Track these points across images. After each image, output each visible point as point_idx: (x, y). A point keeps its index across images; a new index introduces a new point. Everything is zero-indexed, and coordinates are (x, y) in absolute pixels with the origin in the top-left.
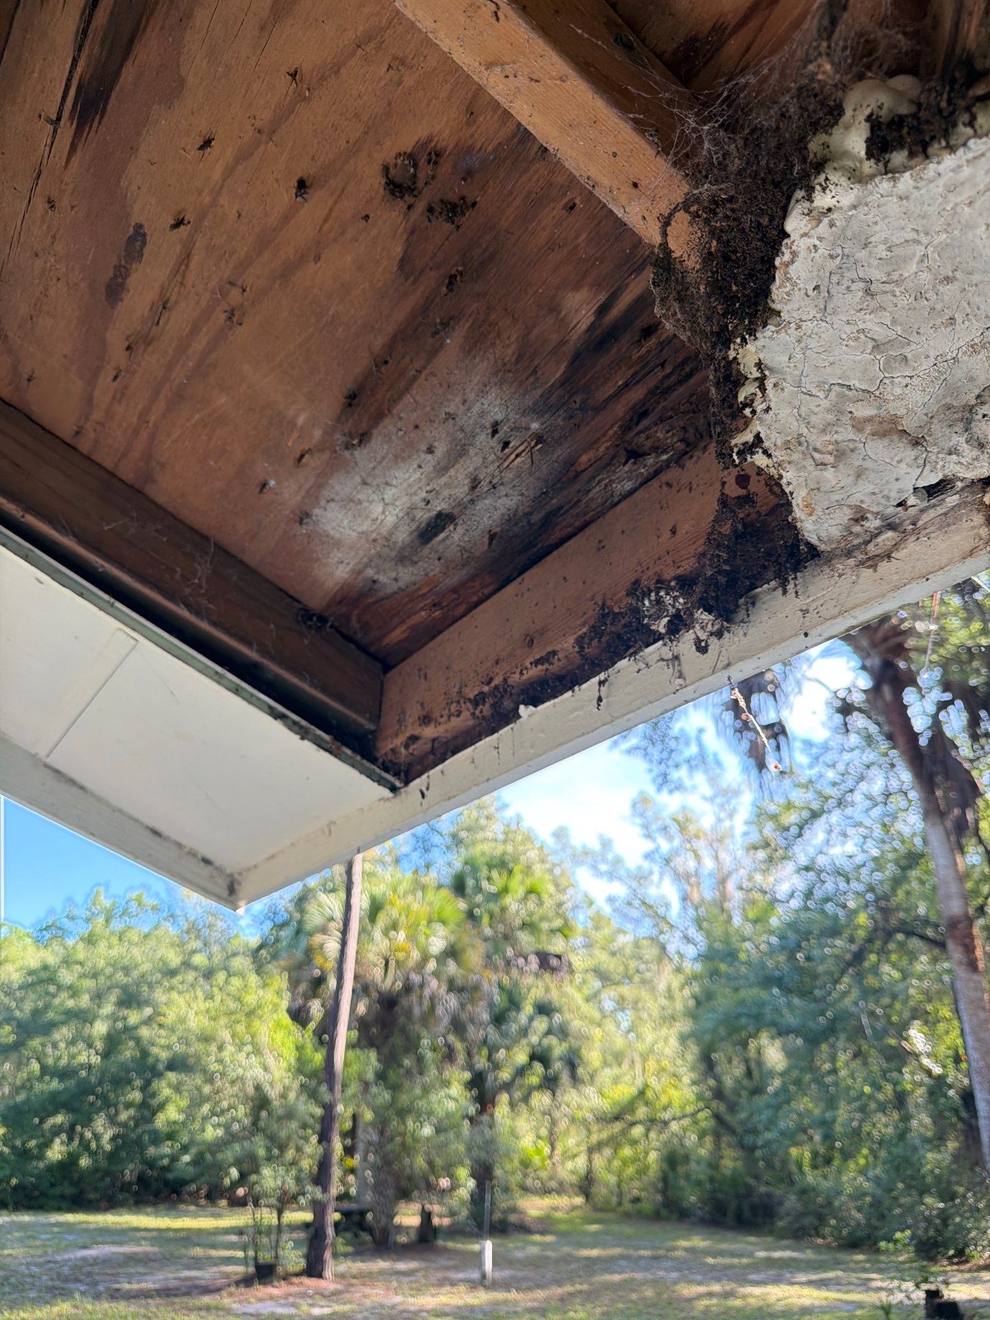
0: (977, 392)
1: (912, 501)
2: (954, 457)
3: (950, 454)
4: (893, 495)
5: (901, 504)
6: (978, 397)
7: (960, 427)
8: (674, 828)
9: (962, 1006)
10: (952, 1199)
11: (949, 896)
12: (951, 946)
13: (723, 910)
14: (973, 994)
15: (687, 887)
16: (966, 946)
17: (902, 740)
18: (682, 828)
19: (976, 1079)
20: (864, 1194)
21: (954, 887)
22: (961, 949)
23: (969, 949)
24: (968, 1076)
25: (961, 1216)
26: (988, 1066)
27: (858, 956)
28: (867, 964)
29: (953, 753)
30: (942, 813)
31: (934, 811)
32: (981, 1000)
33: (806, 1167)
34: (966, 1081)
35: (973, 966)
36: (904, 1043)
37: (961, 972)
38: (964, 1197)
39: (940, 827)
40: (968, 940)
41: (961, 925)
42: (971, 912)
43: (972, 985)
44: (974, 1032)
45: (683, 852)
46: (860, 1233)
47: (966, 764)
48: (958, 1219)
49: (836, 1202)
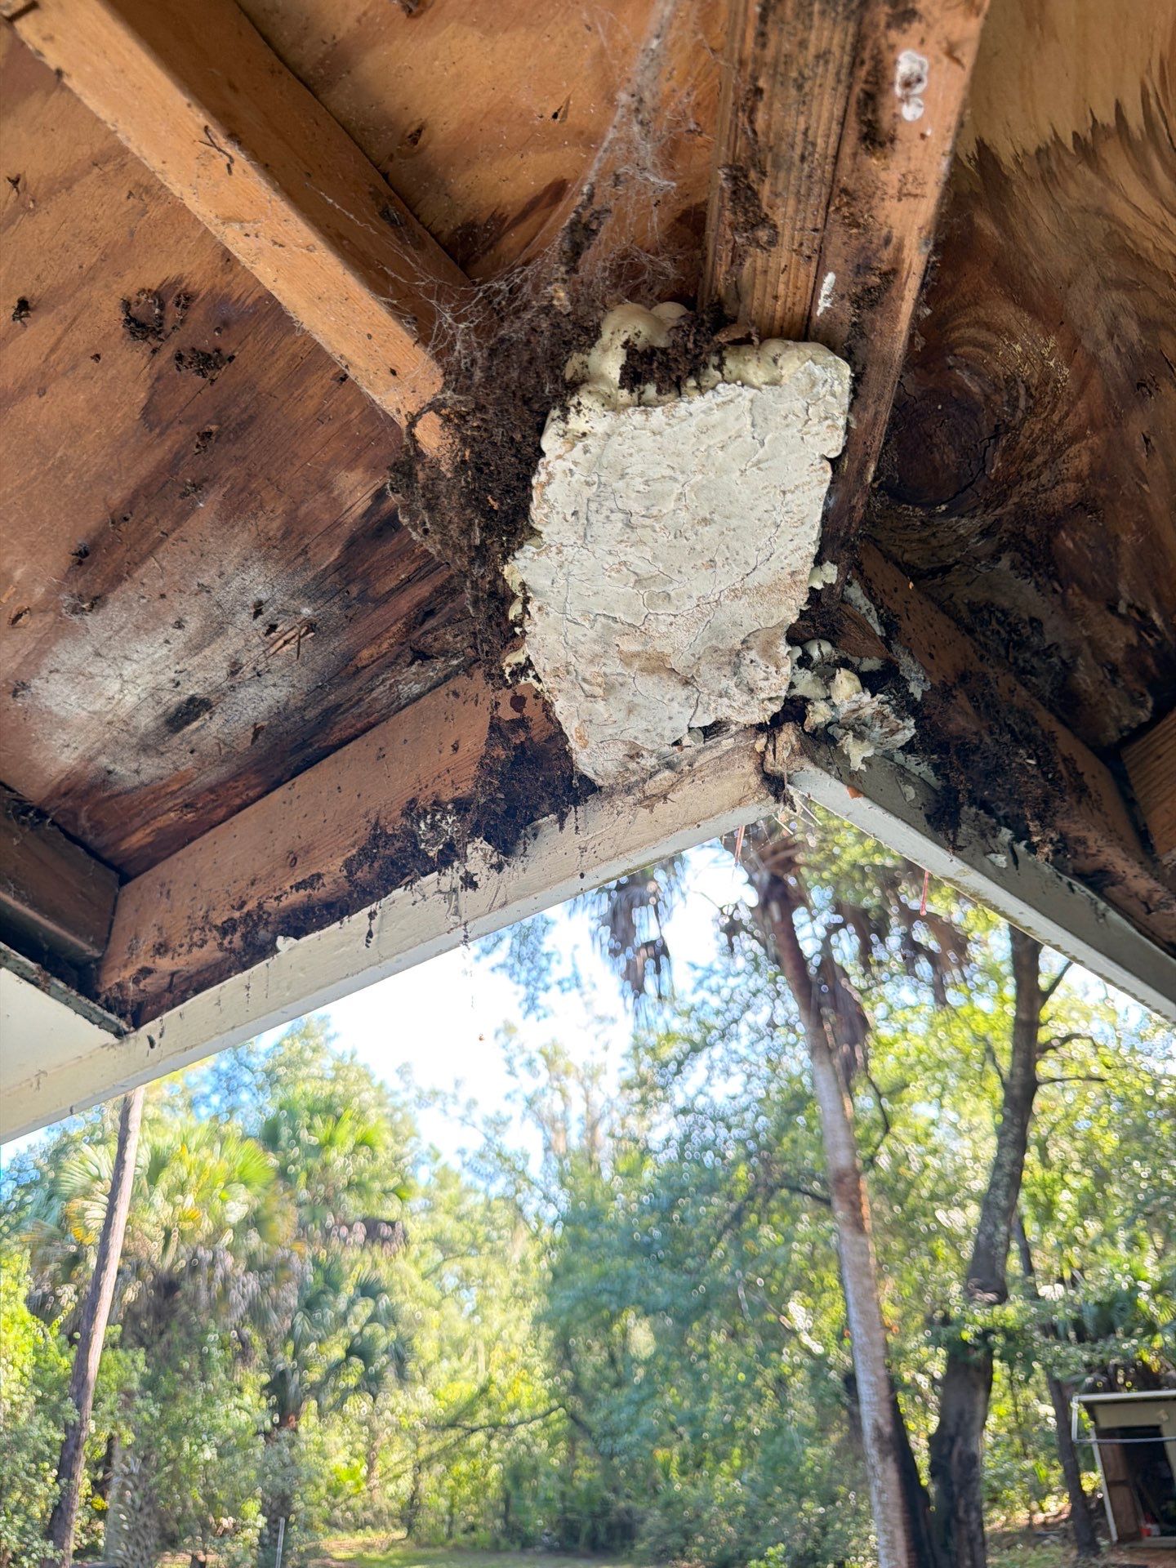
0: (742, 637)
1: (686, 741)
2: (725, 700)
3: (721, 696)
4: (667, 733)
5: (677, 743)
6: (744, 642)
7: (728, 670)
8: (540, 1063)
9: (847, 1273)
10: (833, 1502)
11: (835, 1147)
12: (836, 1203)
13: (591, 1162)
14: (858, 1259)
15: (553, 1136)
16: (852, 1204)
17: (789, 965)
18: (550, 1063)
19: (859, 1357)
20: (738, 1503)
21: (841, 1136)
22: (847, 1207)
23: (856, 1207)
24: (851, 1354)
25: (842, 1521)
26: (872, 1343)
27: (738, 1217)
28: (746, 1226)
29: (843, 982)
30: (830, 1051)
31: (820, 1048)
32: (867, 1265)
33: (674, 1475)
34: (848, 1361)
35: (858, 1225)
36: (783, 1319)
37: (847, 1234)
38: (846, 1498)
39: (828, 1067)
40: (854, 1197)
41: (848, 1180)
42: (859, 1164)
43: (857, 1248)
44: (858, 1303)
45: (549, 1091)
46: (730, 1552)
47: (857, 996)
48: (838, 1526)
49: (706, 1516)
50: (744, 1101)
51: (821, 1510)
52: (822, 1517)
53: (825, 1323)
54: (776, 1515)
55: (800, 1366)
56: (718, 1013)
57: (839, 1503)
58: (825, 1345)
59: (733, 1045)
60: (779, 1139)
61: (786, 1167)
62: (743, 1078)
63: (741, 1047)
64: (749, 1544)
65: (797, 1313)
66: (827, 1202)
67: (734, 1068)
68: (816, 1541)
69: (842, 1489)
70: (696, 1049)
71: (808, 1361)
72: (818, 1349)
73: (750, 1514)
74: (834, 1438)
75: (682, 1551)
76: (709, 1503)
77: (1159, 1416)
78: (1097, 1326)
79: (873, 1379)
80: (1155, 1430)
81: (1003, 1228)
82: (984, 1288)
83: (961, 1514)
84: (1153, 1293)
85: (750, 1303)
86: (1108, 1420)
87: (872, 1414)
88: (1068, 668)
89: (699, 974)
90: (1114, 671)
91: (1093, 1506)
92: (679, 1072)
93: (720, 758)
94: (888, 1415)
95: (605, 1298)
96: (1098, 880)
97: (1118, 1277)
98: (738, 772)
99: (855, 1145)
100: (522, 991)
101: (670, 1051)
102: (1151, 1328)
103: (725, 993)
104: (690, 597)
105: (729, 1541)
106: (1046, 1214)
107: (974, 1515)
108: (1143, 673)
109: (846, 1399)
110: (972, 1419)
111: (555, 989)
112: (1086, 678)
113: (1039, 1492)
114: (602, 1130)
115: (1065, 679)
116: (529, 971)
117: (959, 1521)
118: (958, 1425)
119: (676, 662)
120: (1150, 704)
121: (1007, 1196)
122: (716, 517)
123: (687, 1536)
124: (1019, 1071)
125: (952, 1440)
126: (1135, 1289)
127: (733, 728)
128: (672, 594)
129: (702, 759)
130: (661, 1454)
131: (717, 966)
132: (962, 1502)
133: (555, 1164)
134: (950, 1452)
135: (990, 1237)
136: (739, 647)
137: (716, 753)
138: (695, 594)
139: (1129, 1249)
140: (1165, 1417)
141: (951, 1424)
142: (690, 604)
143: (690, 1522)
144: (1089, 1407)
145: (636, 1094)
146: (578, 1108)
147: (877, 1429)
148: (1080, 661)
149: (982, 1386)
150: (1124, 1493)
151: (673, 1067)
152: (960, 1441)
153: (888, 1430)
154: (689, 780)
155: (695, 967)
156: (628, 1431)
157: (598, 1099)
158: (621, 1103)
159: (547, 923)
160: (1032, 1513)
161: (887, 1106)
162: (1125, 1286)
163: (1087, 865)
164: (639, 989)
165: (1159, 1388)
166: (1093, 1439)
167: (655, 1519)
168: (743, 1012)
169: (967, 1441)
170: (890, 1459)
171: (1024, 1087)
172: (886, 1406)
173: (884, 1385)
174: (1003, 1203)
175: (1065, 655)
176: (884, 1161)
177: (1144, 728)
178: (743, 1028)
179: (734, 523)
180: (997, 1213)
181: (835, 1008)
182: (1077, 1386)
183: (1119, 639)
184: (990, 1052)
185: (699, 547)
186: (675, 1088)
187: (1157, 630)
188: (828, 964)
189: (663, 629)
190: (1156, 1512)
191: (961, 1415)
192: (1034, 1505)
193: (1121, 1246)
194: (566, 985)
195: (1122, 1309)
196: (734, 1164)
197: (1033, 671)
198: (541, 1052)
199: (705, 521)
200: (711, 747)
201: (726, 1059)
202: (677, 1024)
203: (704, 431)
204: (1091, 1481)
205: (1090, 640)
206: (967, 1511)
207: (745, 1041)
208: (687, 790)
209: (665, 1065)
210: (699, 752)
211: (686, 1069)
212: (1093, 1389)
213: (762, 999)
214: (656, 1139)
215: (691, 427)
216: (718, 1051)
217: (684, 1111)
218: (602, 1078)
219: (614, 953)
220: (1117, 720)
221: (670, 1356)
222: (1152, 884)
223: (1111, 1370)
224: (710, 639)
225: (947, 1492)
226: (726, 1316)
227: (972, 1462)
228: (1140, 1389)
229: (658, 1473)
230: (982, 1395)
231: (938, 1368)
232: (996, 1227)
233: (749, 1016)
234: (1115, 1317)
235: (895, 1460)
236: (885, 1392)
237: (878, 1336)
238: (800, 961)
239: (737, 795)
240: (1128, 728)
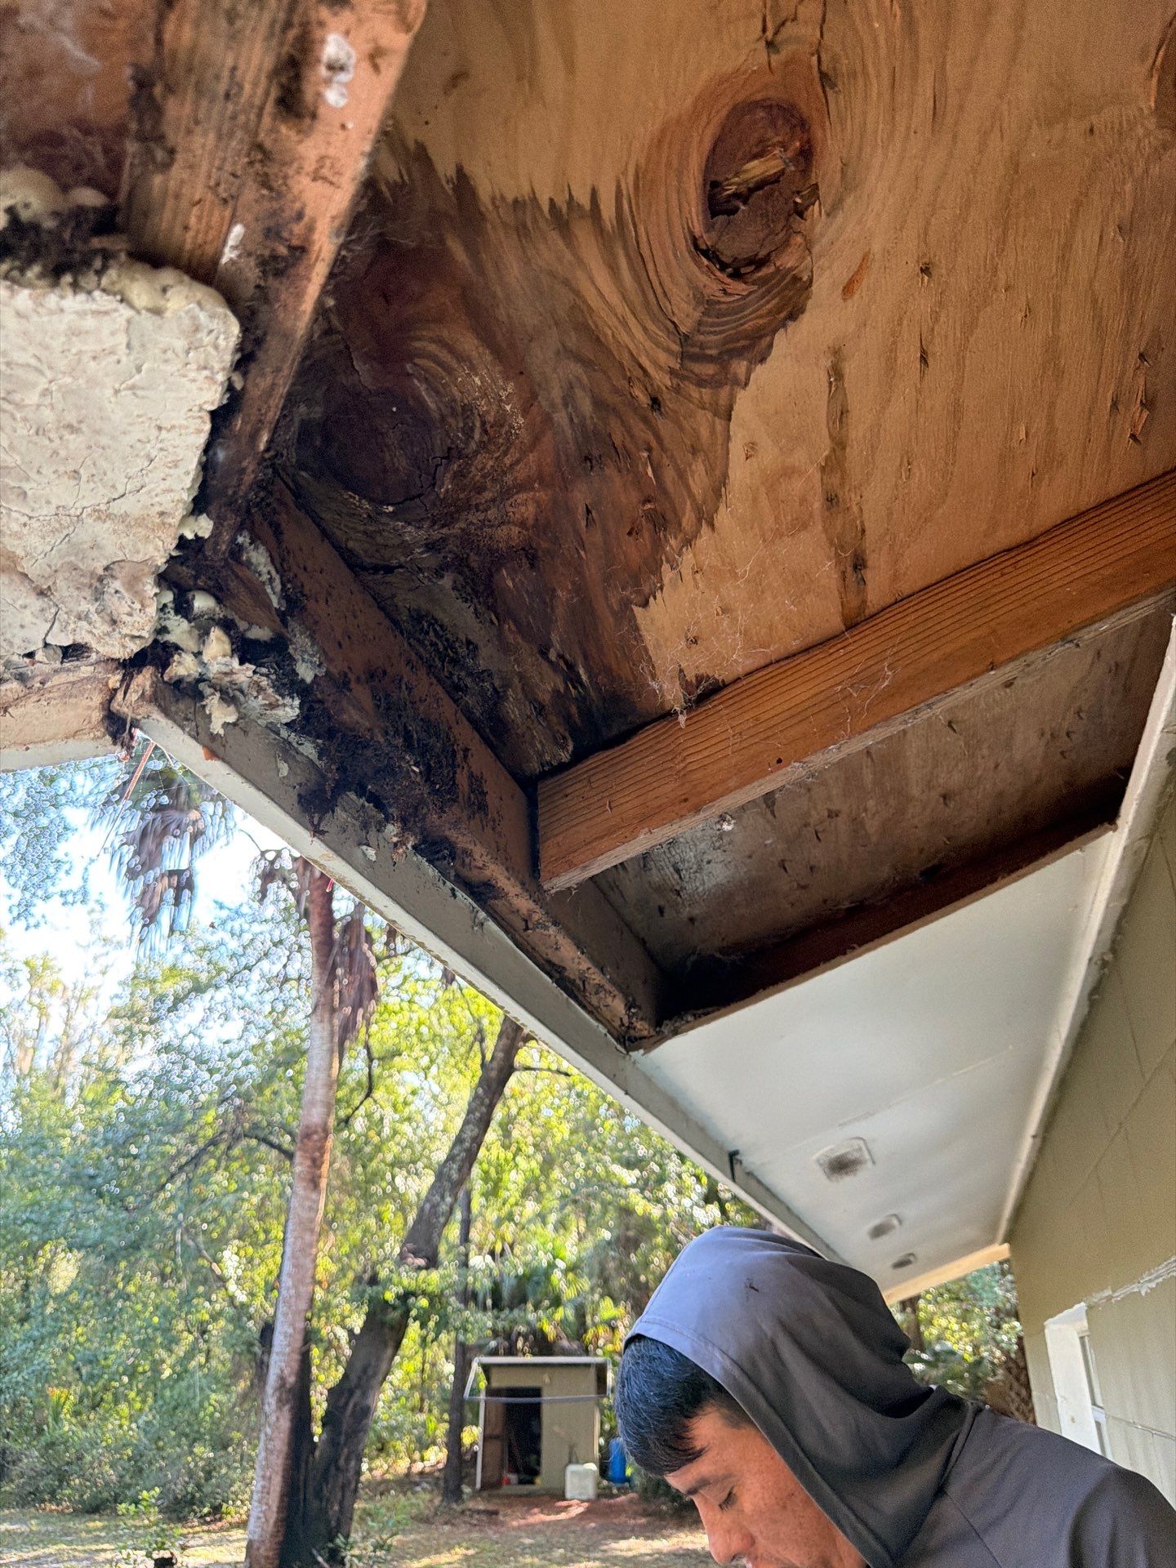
8: (24, 975)
9: (290, 1226)
10: (225, 1448)
11: (313, 1103)
12: (298, 1158)
13: (56, 1085)
14: (305, 1215)
15: (17, 1053)
16: (314, 1160)
17: (316, 921)
18: (34, 975)
19: (282, 1308)
20: (125, 1446)
21: (321, 1094)
22: (308, 1162)
23: (316, 1163)
24: (276, 1306)
25: (229, 1467)
26: (298, 1295)
27: (196, 1160)
28: (201, 1170)
29: (365, 946)
30: (333, 1011)
31: (325, 1006)
32: (312, 1220)
33: (65, 1414)
34: (271, 1311)
35: (314, 1183)
36: (214, 1266)
37: (300, 1188)
38: (240, 1444)
39: (326, 1025)
40: (317, 1154)
41: (315, 1137)
42: (332, 1122)
43: (307, 1204)
44: (294, 1256)
45: (27, 1006)
46: (105, 1495)
47: (373, 962)
48: (224, 1471)
49: (88, 1458)
50: (234, 1047)
51: (211, 1455)
52: (209, 1461)
53: (260, 1274)
54: (163, 1458)
55: (220, 1313)
56: (233, 956)
57: (230, 1449)
58: (252, 1295)
59: (241, 991)
60: (260, 1088)
61: (258, 1117)
62: (241, 1024)
63: (248, 993)
64: (129, 1486)
65: (230, 1261)
66: (290, 1156)
67: (234, 1013)
68: (199, 1486)
69: (236, 1435)
70: (198, 989)
71: (230, 1311)
72: (242, 1297)
73: (138, 1456)
74: (242, 1385)
75: (53, 1493)
76: (94, 1444)
77: (543, 1380)
78: (513, 1297)
79: (290, 1331)
80: (536, 1392)
81: (449, 1200)
82: (416, 1254)
83: (342, 1462)
84: (565, 1272)
85: (185, 1247)
86: (501, 1381)
87: (281, 1362)
88: (499, 696)
89: (224, 914)
90: (541, 710)
91: (468, 1457)
92: (174, 1008)
93: (73, 683)
94: (295, 1366)
95: (27, 1228)
96: (482, 892)
97: (541, 1253)
98: (85, 702)
99: (331, 1105)
100: (17, 894)
101: (170, 988)
102: (557, 1302)
103: (247, 937)
104: (48, 502)
105: (107, 1484)
106: (494, 1190)
107: (353, 1463)
108: (567, 719)
109: (257, 1349)
110: (375, 1374)
111: (56, 901)
112: (514, 710)
113: (423, 1444)
114: (77, 1054)
115: (495, 704)
116: (31, 875)
117: (338, 1469)
118: (360, 1378)
119: (32, 569)
120: (571, 748)
121: (460, 1170)
122: (84, 427)
123: (62, 1478)
124: (500, 1055)
125: (351, 1393)
126: (552, 1266)
127: (94, 656)
128: (30, 493)
129: (56, 680)
130: (55, 1393)
131: (245, 910)
132: (346, 1450)
133: (13, 1083)
134: (347, 1404)
135: (434, 1206)
136: (100, 572)
137: (72, 677)
138: (55, 502)
139: (556, 1229)
140: (547, 1380)
141: (353, 1378)
142: (46, 511)
143: (68, 1463)
144: (486, 1368)
145: (122, 1024)
146: (55, 1027)
147: (282, 1379)
148: (510, 692)
149: (391, 1344)
150: (496, 1447)
151: (169, 1002)
152: (358, 1393)
153: (292, 1380)
154: (35, 698)
155: (221, 907)
156: (18, 1368)
157: (81, 1022)
158: (106, 1030)
159: (66, 828)
160: (413, 1461)
161: (376, 1071)
162: (545, 1264)
163: (474, 876)
164: (151, 918)
165: (551, 1353)
166: (482, 1396)
167: (31, 1459)
168: (259, 960)
169: (364, 1394)
170: (287, 1408)
171: (500, 1070)
172: (297, 1357)
173: (299, 1337)
174: (455, 1176)
175: (497, 683)
176: (359, 1124)
177: (563, 767)
178: (255, 975)
179: (104, 441)
180: (447, 1184)
181: (350, 971)
182: (480, 1349)
183: (548, 684)
184: (480, 1037)
185: (63, 453)
186: (167, 1024)
187: (582, 684)
188: (353, 925)
189: (15, 527)
190: (519, 1462)
191: (365, 1370)
192: (417, 1455)
193: (550, 1227)
194: (70, 898)
195: (538, 1283)
196: (204, 1108)
197: (465, 690)
198: (27, 963)
199: (71, 428)
200: (69, 670)
201: (229, 1004)
202: (188, 960)
203: (74, 333)
204: (472, 1435)
205: (521, 676)
206: (348, 1460)
207: (253, 988)
208: (30, 707)
209: (161, 999)
210: (56, 671)
211: (183, 1007)
212: (494, 1352)
213: (282, 952)
214: (128, 1073)
215: (62, 323)
216: (224, 993)
217: (167, 1048)
218: (91, 1002)
219: (132, 874)
220: (540, 755)
221: (85, 1294)
222: (531, 905)
223: (514, 1336)
224: (68, 554)
225: (333, 1442)
226: (157, 1256)
227: (365, 1412)
228: (534, 1354)
229: (47, 1413)
230: (389, 1351)
231: (357, 1322)
232: (443, 1197)
233: (265, 965)
234: (529, 1288)
235: (292, 1408)
236: (298, 1343)
237: (305, 1290)
238: (328, 921)
239: (75, 726)
240: (548, 763)
